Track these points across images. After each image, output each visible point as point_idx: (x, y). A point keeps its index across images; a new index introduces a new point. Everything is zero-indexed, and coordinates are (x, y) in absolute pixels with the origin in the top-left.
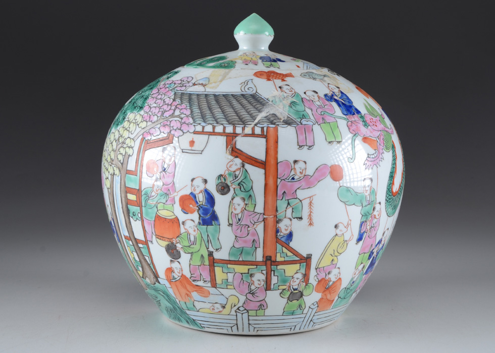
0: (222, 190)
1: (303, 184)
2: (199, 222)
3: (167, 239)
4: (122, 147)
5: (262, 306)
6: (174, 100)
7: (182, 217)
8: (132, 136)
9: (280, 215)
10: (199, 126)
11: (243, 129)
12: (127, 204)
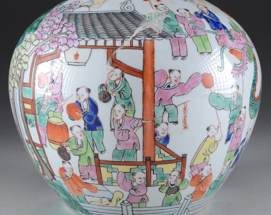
0: (104, 98)
1: (178, 91)
2: (84, 128)
3: (58, 143)
4: (20, 63)
5: (144, 199)
6: (62, 20)
7: (70, 123)
8: (27, 53)
9: (158, 120)
10: (83, 40)
11: (122, 42)
12: (25, 113)
